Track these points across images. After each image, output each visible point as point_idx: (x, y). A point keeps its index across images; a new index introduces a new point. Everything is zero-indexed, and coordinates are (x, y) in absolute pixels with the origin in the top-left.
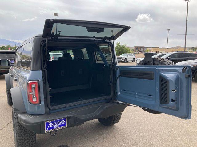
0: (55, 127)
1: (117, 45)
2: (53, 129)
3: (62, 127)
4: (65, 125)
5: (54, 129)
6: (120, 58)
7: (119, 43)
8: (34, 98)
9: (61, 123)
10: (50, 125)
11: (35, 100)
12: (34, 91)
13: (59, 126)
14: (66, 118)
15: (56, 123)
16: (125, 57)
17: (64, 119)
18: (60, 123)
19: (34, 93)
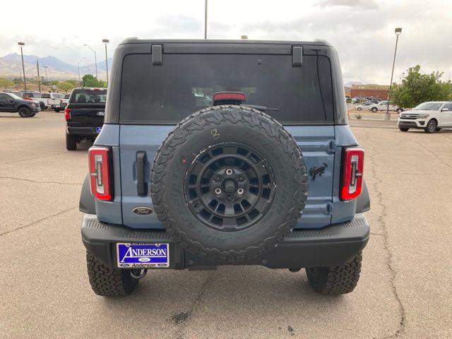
0: (140, 260)
1: (411, 74)
2: (136, 264)
3: (156, 265)
4: (165, 260)
5: (139, 264)
6: (414, 117)
7: (418, 68)
8: (99, 185)
9: (155, 253)
10: (129, 253)
11: (101, 190)
12: (99, 171)
13: (149, 260)
14: (168, 245)
15: (143, 252)
16: (433, 114)
17: (164, 247)
18: (152, 253)
19: (100, 174)
